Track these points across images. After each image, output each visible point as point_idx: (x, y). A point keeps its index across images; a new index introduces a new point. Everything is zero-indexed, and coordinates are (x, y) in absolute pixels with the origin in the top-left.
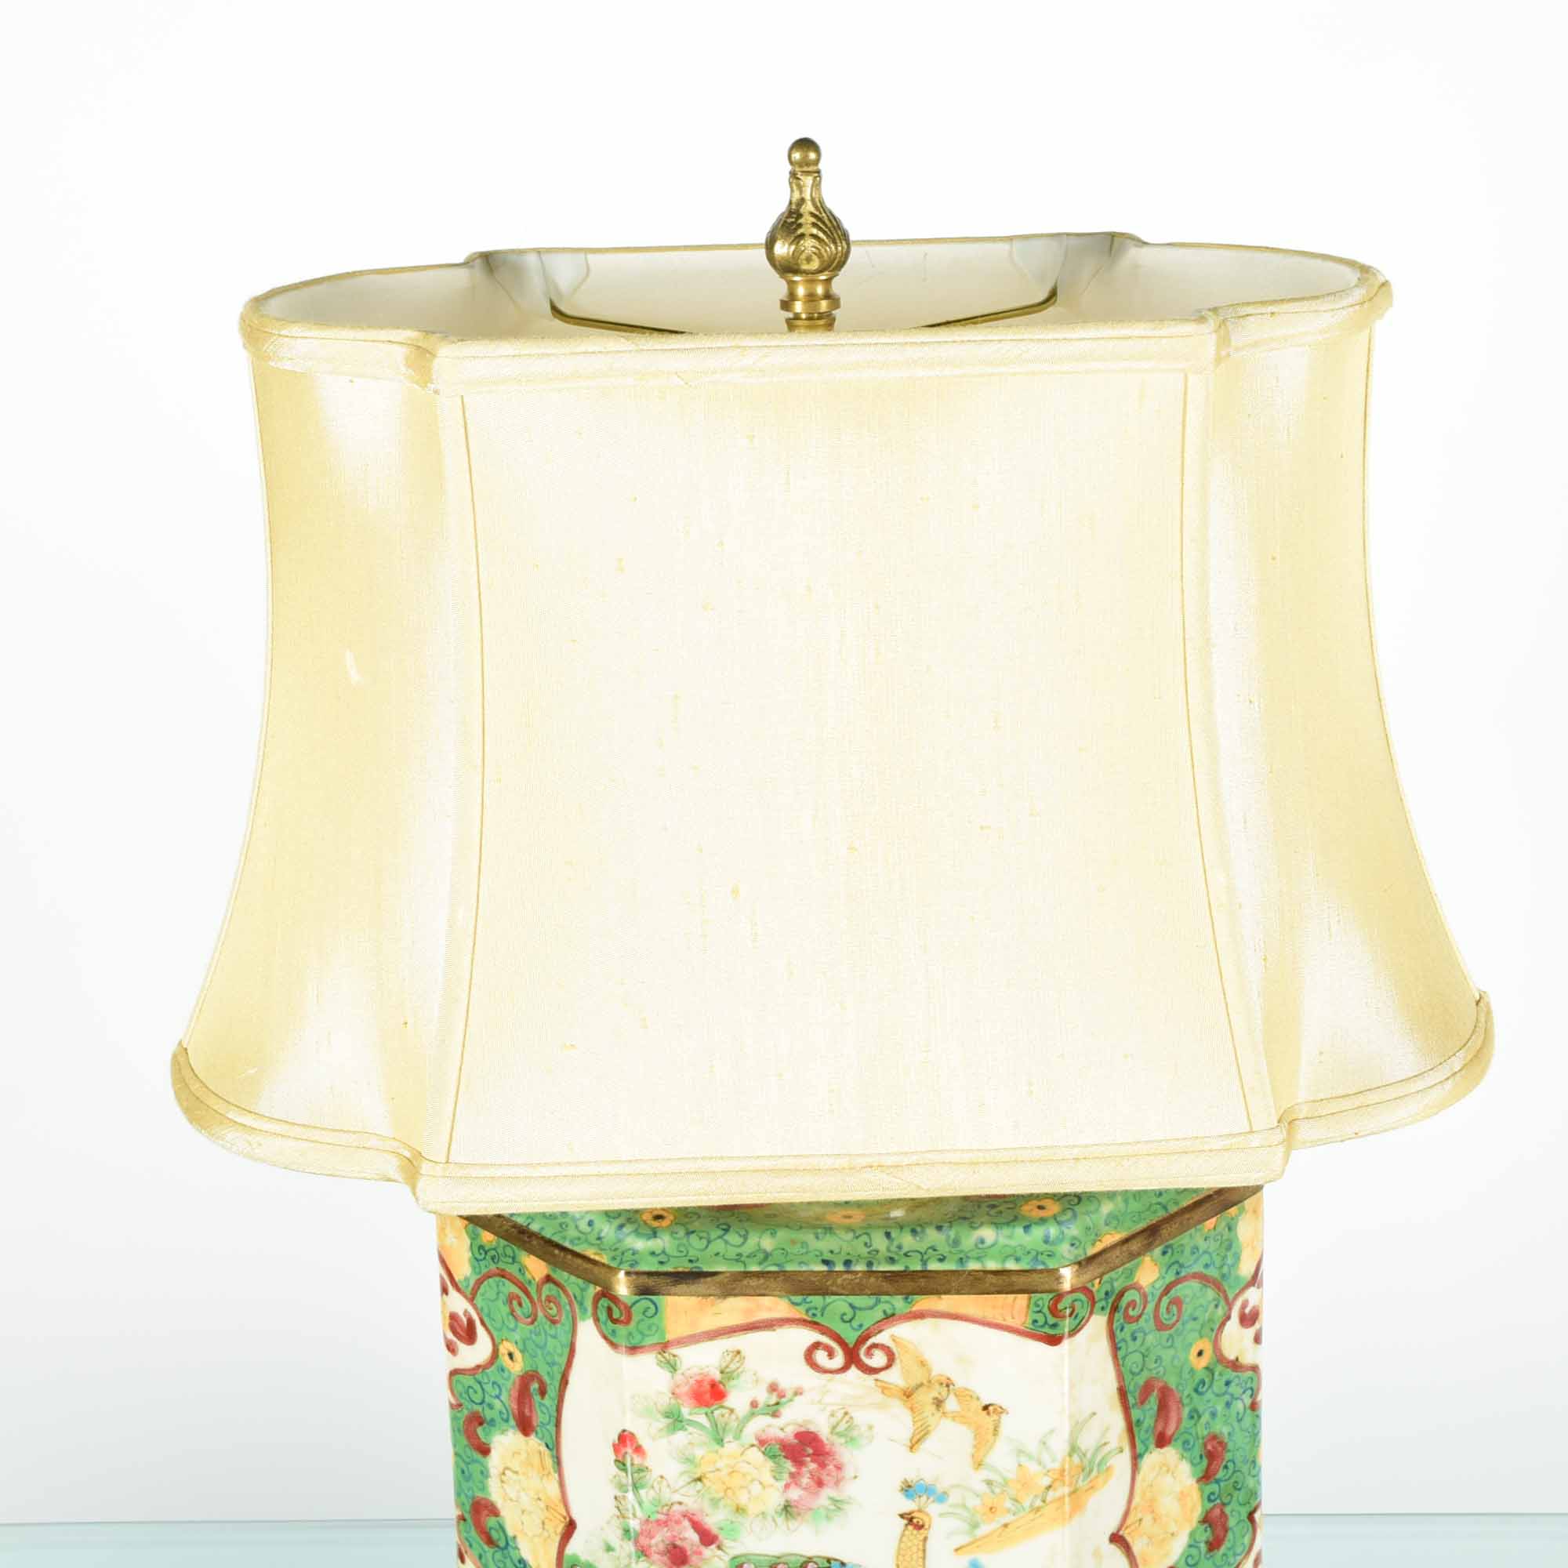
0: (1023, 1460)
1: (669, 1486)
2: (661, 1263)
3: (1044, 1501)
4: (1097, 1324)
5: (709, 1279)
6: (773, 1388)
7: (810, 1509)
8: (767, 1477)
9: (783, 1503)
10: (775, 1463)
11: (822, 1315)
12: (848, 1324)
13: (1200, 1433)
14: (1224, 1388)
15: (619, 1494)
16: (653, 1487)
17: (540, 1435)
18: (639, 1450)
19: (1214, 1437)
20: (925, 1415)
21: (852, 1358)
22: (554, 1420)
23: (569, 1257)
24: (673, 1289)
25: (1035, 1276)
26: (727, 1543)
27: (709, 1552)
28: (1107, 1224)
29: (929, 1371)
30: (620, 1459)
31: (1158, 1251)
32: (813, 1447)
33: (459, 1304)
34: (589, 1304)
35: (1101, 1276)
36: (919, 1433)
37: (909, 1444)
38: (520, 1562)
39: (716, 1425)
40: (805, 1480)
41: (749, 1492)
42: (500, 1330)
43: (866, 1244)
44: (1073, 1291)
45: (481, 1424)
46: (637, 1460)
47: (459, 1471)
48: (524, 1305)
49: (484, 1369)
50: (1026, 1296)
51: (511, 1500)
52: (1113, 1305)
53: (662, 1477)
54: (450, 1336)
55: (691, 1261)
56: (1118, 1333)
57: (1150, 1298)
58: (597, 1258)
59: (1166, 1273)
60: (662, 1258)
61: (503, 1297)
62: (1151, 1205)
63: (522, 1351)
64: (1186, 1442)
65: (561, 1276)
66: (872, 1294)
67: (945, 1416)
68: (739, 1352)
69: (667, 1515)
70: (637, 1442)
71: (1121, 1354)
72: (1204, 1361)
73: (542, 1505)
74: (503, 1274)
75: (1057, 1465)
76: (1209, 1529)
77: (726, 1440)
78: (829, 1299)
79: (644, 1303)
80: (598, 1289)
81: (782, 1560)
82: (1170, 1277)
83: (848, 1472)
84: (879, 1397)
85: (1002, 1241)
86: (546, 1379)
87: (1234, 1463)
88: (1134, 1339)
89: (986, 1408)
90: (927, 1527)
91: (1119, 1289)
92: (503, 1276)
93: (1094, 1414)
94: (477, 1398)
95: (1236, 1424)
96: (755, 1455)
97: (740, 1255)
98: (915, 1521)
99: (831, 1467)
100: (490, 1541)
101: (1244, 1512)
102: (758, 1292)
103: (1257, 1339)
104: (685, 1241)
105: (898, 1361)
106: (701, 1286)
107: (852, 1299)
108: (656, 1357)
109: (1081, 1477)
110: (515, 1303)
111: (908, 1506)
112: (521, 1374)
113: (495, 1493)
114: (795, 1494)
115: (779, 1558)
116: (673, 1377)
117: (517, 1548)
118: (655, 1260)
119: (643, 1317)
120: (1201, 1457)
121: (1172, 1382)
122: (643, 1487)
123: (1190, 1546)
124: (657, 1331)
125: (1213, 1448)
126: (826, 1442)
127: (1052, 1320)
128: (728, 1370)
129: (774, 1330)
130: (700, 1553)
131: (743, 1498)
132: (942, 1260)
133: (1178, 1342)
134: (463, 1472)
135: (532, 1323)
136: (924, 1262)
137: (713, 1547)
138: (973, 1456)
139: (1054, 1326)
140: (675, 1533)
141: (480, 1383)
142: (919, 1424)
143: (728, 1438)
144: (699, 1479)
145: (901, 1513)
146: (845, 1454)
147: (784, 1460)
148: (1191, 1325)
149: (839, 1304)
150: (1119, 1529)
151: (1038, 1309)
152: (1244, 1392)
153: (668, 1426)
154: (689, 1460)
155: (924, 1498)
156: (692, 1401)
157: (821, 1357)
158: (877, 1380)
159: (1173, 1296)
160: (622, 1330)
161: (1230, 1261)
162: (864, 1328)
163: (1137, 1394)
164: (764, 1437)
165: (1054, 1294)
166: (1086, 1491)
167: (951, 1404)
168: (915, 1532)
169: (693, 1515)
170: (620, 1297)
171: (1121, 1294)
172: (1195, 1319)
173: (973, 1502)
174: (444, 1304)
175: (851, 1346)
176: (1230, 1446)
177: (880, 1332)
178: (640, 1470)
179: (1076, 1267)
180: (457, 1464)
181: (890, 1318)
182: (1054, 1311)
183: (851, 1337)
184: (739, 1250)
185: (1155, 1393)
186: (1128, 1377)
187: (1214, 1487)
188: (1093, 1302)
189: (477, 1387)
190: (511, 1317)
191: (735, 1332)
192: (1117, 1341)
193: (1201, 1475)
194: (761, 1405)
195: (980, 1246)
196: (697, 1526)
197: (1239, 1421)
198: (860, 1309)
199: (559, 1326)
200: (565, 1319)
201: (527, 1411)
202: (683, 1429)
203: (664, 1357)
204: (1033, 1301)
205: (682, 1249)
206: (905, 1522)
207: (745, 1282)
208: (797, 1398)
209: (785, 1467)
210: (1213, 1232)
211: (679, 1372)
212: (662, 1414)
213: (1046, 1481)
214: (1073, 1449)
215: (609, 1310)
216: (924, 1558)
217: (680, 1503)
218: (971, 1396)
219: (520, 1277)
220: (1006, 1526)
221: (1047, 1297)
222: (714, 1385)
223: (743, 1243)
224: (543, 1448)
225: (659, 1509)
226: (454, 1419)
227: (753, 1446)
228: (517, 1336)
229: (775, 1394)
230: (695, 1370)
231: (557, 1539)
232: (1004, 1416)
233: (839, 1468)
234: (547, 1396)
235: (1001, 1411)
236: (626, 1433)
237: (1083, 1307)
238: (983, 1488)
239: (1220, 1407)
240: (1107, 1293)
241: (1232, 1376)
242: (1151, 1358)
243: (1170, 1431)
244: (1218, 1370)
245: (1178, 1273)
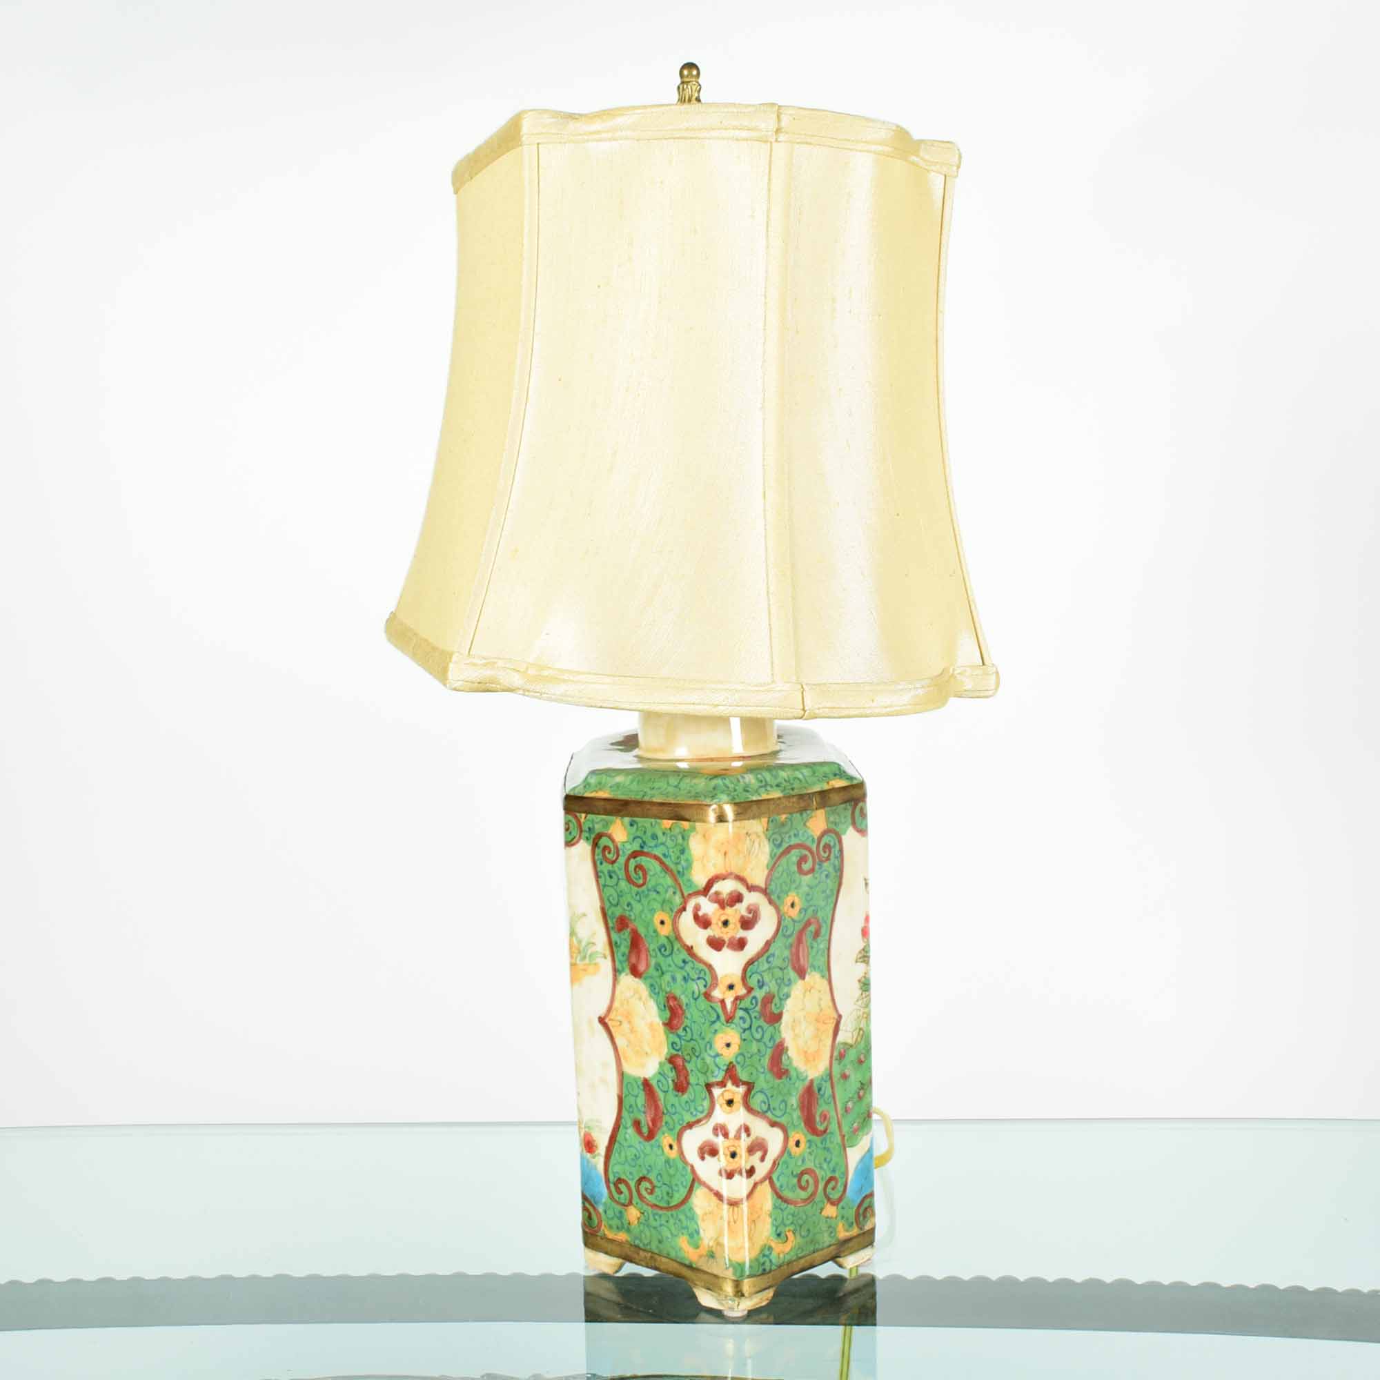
4: (584, 848)
13: (663, 987)
14: (682, 965)
19: (674, 998)
31: (626, 820)
35: (586, 813)
52: (595, 839)
56: (598, 863)
57: (621, 852)
59: (634, 841)
64: (653, 985)
71: (602, 881)
72: (665, 931)
76: (674, 1071)
82: (637, 846)
87: (691, 1030)
88: (611, 877)
91: (600, 831)
93: (585, 915)
95: (692, 1000)
101: (703, 1080)
103: (707, 942)
120: (665, 1006)
121: (641, 931)
123: (660, 1073)
125: (674, 1006)
133: (645, 902)
148: (654, 895)
150: (605, 1017)
152: (698, 978)
159: (639, 862)
161: (683, 863)
163: (614, 920)
166: (584, 970)
171: (600, 836)
172: (658, 892)
176: (688, 1014)
185: (629, 930)
186: (608, 903)
187: (677, 1040)
188: (581, 830)
192: (598, 869)
193: (666, 1022)
197: (696, 999)
210: (669, 831)
214: (573, 933)
237: (574, 829)
239: (679, 977)
240: (589, 829)
241: (688, 958)
242: (624, 901)
243: (642, 968)
244: (677, 946)
245: (642, 847)
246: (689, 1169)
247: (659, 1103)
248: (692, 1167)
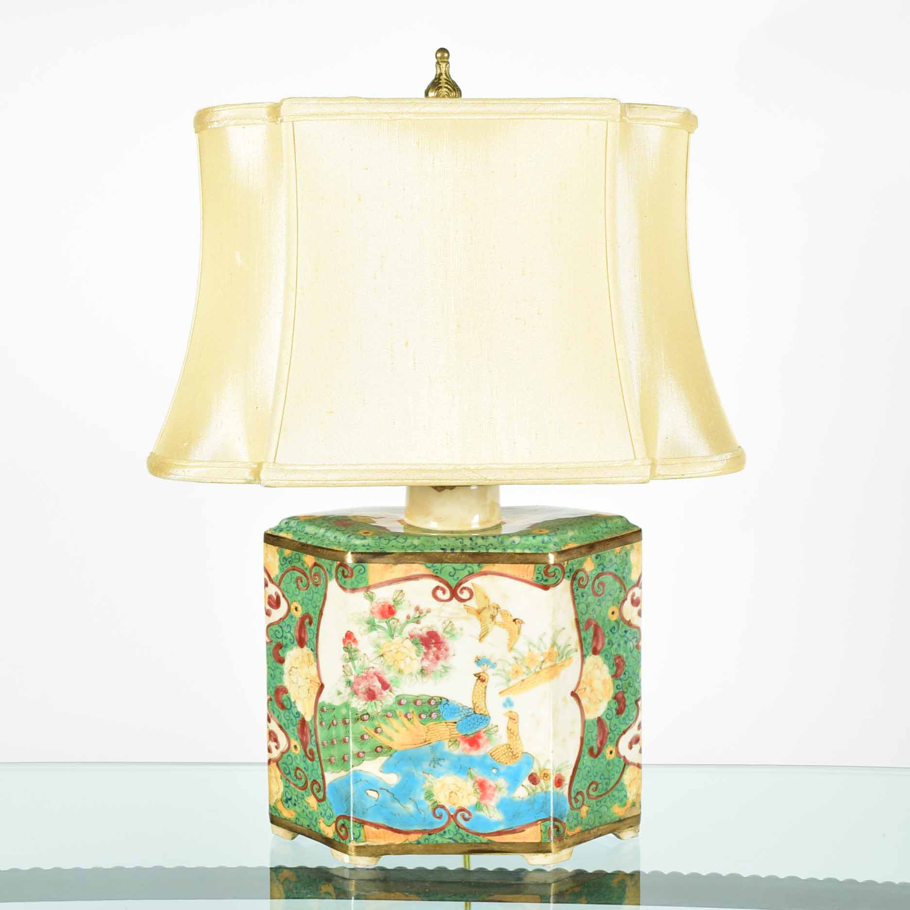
0: (531, 648)
1: (368, 659)
2: (367, 549)
3: (541, 668)
4: (566, 584)
5: (389, 555)
6: (417, 609)
7: (433, 671)
8: (414, 655)
9: (420, 668)
10: (418, 647)
11: (441, 572)
12: (452, 577)
13: (613, 653)
14: (624, 634)
15: (345, 664)
16: (360, 660)
17: (308, 646)
18: (355, 641)
19: (619, 657)
20: (486, 623)
21: (454, 594)
22: (315, 636)
23: (325, 551)
24: (373, 560)
25: (538, 556)
26: (394, 688)
27: (386, 693)
28: (570, 540)
29: (489, 601)
30: (346, 646)
31: (594, 556)
32: (435, 640)
33: (273, 590)
34: (333, 572)
35: (568, 560)
36: (484, 632)
37: (479, 638)
38: (297, 714)
39: (391, 628)
40: (431, 656)
41: (405, 662)
42: (290, 597)
43: (461, 542)
44: (554, 564)
45: (281, 648)
46: (354, 646)
47: (270, 676)
48: (303, 581)
49: (283, 619)
50: (533, 565)
51: (294, 683)
52: (573, 576)
53: (365, 654)
54: (268, 607)
55: (381, 549)
56: (575, 591)
57: (590, 578)
58: (338, 549)
59: (598, 568)
60: (367, 547)
61: (293, 580)
62: (590, 536)
63: (301, 605)
64: (606, 655)
65: (322, 561)
66: (463, 563)
67: (496, 625)
68: (402, 591)
69: (367, 673)
70: (354, 637)
71: (577, 602)
72: (615, 617)
73: (308, 681)
74: (294, 569)
75: (547, 651)
76: (617, 703)
77: (395, 636)
78: (444, 565)
79: (359, 567)
80: (338, 562)
81: (420, 698)
82: (600, 571)
83: (451, 652)
84: (465, 613)
85: (523, 542)
86: (312, 615)
87: (629, 673)
88: (583, 596)
89: (514, 620)
90: (486, 680)
91: (577, 569)
92: (294, 570)
93: (564, 628)
94: (279, 635)
95: (629, 653)
96: (408, 643)
97: (403, 546)
98: (481, 677)
99: (443, 650)
100: (283, 707)
101: (634, 699)
102: (412, 562)
103: (639, 614)
104: (378, 540)
105: (474, 596)
106: (385, 559)
107: (454, 565)
108: (364, 594)
109: (557, 660)
110: (299, 581)
111: (478, 670)
112: (301, 617)
113: (287, 682)
114: (426, 663)
115: (418, 697)
116: (371, 604)
117: (296, 707)
118: (365, 548)
119: (358, 574)
120: (613, 665)
121: (600, 624)
122: (355, 660)
123: (608, 709)
124: (365, 580)
125: (619, 662)
126: (441, 637)
127: (545, 578)
128: (396, 600)
129: (418, 580)
130: (381, 694)
131: (402, 666)
132: (495, 549)
133: (603, 604)
134: (271, 675)
135: (307, 589)
136: (488, 550)
137: (387, 690)
138: (508, 645)
139: (546, 580)
140: (370, 683)
141: (281, 627)
142: (484, 627)
143: (396, 634)
144: (382, 656)
145: (475, 673)
146: (451, 643)
147: (421, 646)
148: (609, 597)
149: (448, 567)
150: (575, 690)
151: (538, 572)
152: (633, 638)
153: (369, 629)
154: (378, 646)
155: (485, 666)
156: (381, 616)
157: (439, 593)
158: (465, 605)
159: (600, 580)
160: (348, 580)
161: (627, 571)
162: (460, 579)
163: (584, 624)
164: (412, 634)
165: (546, 565)
166: (560, 666)
167: (499, 618)
168: (481, 683)
169: (379, 674)
170: (348, 564)
171: (577, 573)
172: (611, 595)
173: (508, 668)
174: (265, 591)
175: (453, 588)
176: (627, 664)
177: (467, 581)
178: (355, 651)
179: (556, 554)
180: (268, 673)
181: (471, 575)
182: (546, 573)
183: (453, 583)
184: (403, 545)
185: (592, 626)
186: (580, 615)
187: (619, 682)
188: (564, 573)
189: (280, 629)
190: (297, 589)
191: (401, 581)
192: (575, 594)
193: (613, 674)
194: (411, 618)
195: (513, 544)
196: (381, 680)
198: (458, 570)
199: (319, 586)
200: (322, 582)
201: (303, 636)
202: (375, 630)
203: (367, 593)
204: (536, 568)
205: (377, 544)
206: (476, 678)
207: (405, 557)
208: (428, 614)
209: (421, 650)
210: (619, 554)
211: (374, 601)
212: (365, 621)
213: (542, 659)
214: (554, 644)
215: (343, 572)
216: (485, 697)
217: (373, 668)
218: (508, 615)
219: (302, 568)
220: (523, 680)
221: (543, 566)
222: (390, 607)
223: (405, 541)
224: (310, 651)
225: (363, 671)
226: (268, 649)
227: (408, 638)
228: (299, 598)
229: (418, 612)
230: (382, 600)
231: (315, 696)
232: (522, 624)
233: (446, 650)
234: (312, 624)
235: (521, 622)
236: (349, 633)
237: (559, 573)
238: (512, 661)
239: (622, 643)
240: (570, 570)
241: (627, 628)
242: (591, 608)
243: (599, 648)
244: (621, 623)
245: (603, 570)
246: (622, 759)
247: (606, 729)
248: (624, 757)
